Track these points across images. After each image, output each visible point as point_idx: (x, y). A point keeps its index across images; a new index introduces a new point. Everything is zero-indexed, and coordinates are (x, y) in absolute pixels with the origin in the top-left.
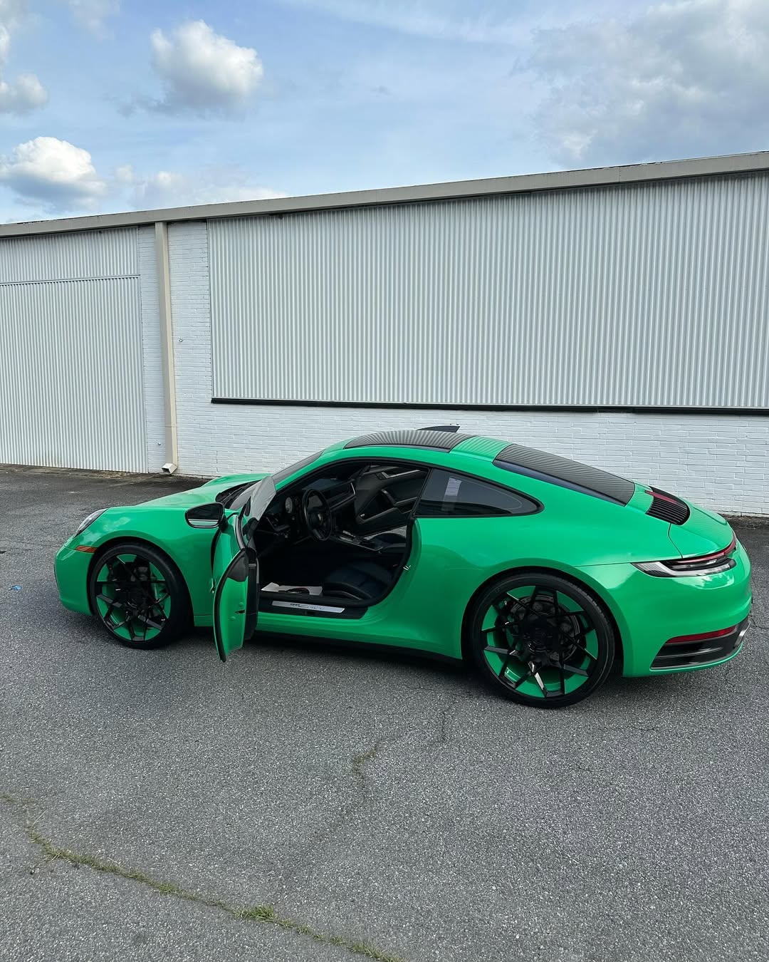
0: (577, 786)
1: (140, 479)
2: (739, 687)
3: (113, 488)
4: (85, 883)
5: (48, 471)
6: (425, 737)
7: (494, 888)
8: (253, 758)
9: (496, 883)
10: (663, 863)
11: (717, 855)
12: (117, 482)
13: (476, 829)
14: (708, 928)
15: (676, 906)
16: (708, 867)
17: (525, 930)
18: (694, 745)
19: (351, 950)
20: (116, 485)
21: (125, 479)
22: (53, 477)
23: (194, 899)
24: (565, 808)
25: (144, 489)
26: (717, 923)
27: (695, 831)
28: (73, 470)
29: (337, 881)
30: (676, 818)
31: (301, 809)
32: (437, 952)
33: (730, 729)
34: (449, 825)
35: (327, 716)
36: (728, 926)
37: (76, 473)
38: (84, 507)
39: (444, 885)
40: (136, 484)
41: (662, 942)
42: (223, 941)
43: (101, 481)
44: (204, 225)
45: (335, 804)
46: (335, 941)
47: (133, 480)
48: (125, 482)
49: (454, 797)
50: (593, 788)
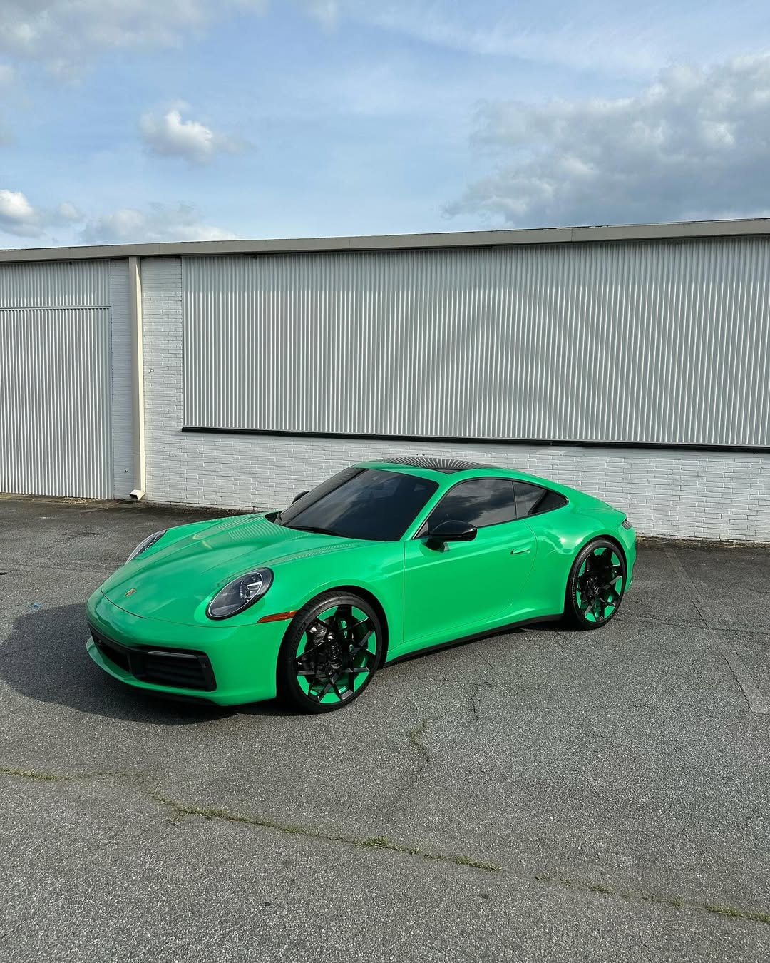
0: (595, 748)
1: (108, 506)
2: (704, 674)
3: (84, 513)
4: (223, 830)
5: (9, 497)
6: (462, 717)
7: (552, 818)
8: (323, 736)
9: (553, 815)
10: (675, 797)
11: (712, 789)
12: (85, 508)
13: (525, 779)
14: (716, 836)
15: (691, 823)
16: (709, 798)
17: (583, 844)
18: (679, 715)
19: (457, 863)
20: (85, 511)
21: (92, 505)
22: (17, 503)
23: (318, 836)
24: (590, 763)
25: (115, 515)
26: (722, 833)
27: (693, 775)
28: (35, 496)
29: (428, 819)
30: (677, 767)
31: (379, 771)
32: (522, 861)
33: (704, 704)
34: (502, 778)
35: (373, 702)
36: (731, 834)
37: (40, 499)
38: (64, 532)
39: (513, 818)
40: (105, 510)
41: (686, 846)
42: (354, 862)
43: (69, 507)
44: (179, 261)
45: (406, 767)
46: (442, 858)
47: (101, 506)
48: (92, 508)
49: (500, 758)
50: (609, 748)
